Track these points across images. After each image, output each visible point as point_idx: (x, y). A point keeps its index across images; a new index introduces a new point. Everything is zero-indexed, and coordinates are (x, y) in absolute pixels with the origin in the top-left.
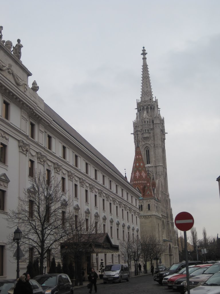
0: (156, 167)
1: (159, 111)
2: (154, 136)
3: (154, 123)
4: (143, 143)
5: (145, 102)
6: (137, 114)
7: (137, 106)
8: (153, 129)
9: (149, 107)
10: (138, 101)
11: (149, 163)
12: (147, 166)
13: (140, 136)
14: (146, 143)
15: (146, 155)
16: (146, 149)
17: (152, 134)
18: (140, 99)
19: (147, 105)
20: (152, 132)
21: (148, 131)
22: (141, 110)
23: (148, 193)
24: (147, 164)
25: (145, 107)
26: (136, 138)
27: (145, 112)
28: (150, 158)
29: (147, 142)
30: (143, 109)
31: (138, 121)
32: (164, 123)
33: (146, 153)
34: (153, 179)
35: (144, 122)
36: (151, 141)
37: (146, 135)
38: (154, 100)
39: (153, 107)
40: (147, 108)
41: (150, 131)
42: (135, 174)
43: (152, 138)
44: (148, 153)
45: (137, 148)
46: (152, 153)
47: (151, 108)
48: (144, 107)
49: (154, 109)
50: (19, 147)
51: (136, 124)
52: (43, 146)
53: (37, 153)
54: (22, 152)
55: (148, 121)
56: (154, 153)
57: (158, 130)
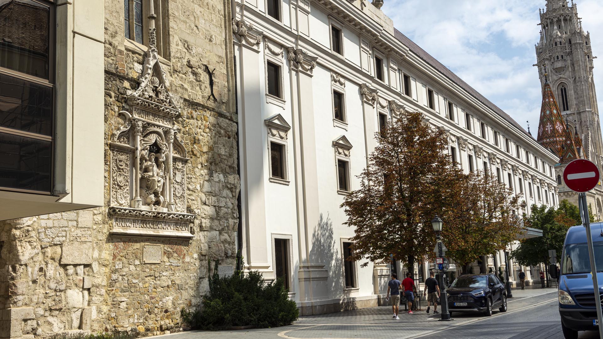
0: (579, 113)
1: (580, 22)
2: (573, 65)
3: (573, 42)
4: (555, 78)
5: (554, 12)
6: (541, 32)
7: (541, 20)
8: (571, 53)
9: (562, 18)
10: (542, 11)
11: (568, 110)
12: (563, 113)
13: (549, 67)
14: (561, 78)
15: (561, 97)
16: (561, 87)
17: (569, 62)
18: (545, 8)
19: (558, 16)
20: (568, 58)
21: (562, 58)
22: (547, 26)
23: (570, 156)
24: (564, 110)
25: (555, 20)
26: (543, 71)
27: (555, 27)
28: (568, 100)
29: (561, 76)
30: (552, 23)
31: (544, 44)
32: (589, 41)
33: (560, 92)
34: (576, 134)
35: (554, 44)
36: (568, 72)
37: (559, 64)
38: (570, 5)
39: (568, 18)
40: (559, 21)
41: (565, 57)
42: (544, 127)
43: (570, 68)
44: (564, 92)
45: (545, 86)
46: (571, 93)
47: (565, 20)
48: (552, 20)
49: (570, 20)
50: (362, 94)
51: (540, 49)
52: (398, 91)
53: (389, 102)
54: (366, 102)
55: (560, 42)
56: (575, 92)
57: (579, 55)
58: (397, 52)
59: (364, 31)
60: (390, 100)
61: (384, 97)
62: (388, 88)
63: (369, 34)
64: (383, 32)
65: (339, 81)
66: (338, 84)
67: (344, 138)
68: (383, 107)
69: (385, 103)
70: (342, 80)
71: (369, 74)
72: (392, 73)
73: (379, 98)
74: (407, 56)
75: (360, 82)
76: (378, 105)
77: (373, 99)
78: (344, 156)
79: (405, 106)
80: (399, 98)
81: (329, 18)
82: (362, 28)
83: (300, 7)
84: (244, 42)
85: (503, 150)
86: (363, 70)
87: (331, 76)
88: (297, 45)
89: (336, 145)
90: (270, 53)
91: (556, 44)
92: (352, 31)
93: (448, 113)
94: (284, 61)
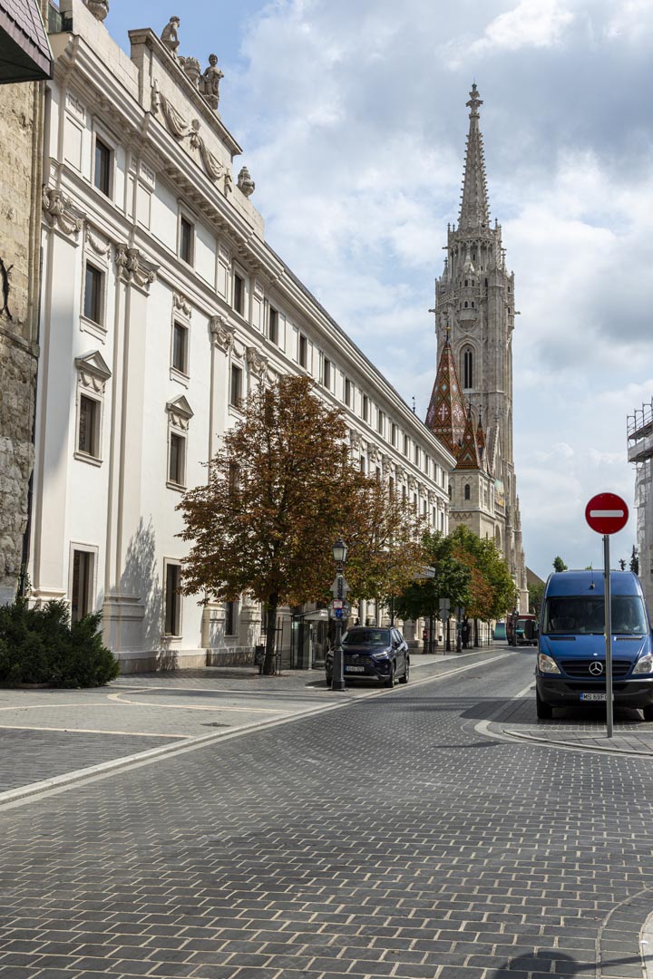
0: (486, 395)
1: (504, 255)
2: (487, 320)
3: (490, 285)
4: (459, 335)
5: (469, 233)
6: (446, 261)
7: (449, 241)
8: (485, 301)
9: (479, 244)
10: (451, 227)
11: (471, 387)
12: (467, 391)
13: (452, 317)
14: (467, 336)
15: (463, 366)
16: (465, 350)
17: (482, 313)
18: (457, 224)
19: (474, 240)
20: (481, 308)
21: (473, 306)
22: (457, 252)
23: (468, 458)
24: (466, 387)
25: (469, 245)
26: (444, 322)
27: (468, 257)
28: (473, 372)
29: (468, 333)
30: (464, 249)
31: (449, 281)
32: (513, 287)
33: (463, 359)
34: (480, 426)
35: (463, 283)
36: (477, 330)
37: (466, 316)
38: (492, 226)
39: (488, 246)
40: (474, 248)
41: (476, 306)
42: (437, 410)
43: (482, 324)
44: (468, 360)
45: (444, 347)
46: (478, 362)
47: (483, 248)
48: (465, 244)
49: (491, 250)
50: (213, 333)
51: (442, 286)
52: (260, 332)
53: (248, 348)
54: (217, 346)
55: (473, 281)
56: (484, 361)
57: (497, 304)
58: (267, 271)
59: (226, 231)
60: (249, 346)
61: (242, 340)
62: (248, 326)
63: (233, 238)
64: (253, 236)
65: (184, 308)
66: (181, 311)
67: (183, 400)
68: (238, 356)
69: (241, 351)
70: (188, 306)
71: (225, 300)
72: (255, 304)
73: (235, 341)
74: (280, 279)
75: (213, 313)
76: (232, 353)
77: (227, 342)
78: (180, 429)
79: (268, 359)
80: (261, 344)
81: (178, 203)
82: (225, 226)
83: (140, 180)
84: (56, 227)
85: (387, 441)
86: (218, 294)
87: (174, 298)
88: (131, 241)
89: (171, 409)
90: (91, 249)
91: (466, 282)
92: (209, 229)
93: (322, 376)
94: (110, 264)
